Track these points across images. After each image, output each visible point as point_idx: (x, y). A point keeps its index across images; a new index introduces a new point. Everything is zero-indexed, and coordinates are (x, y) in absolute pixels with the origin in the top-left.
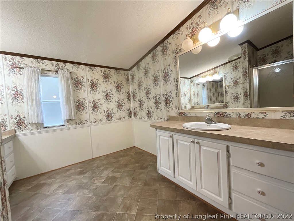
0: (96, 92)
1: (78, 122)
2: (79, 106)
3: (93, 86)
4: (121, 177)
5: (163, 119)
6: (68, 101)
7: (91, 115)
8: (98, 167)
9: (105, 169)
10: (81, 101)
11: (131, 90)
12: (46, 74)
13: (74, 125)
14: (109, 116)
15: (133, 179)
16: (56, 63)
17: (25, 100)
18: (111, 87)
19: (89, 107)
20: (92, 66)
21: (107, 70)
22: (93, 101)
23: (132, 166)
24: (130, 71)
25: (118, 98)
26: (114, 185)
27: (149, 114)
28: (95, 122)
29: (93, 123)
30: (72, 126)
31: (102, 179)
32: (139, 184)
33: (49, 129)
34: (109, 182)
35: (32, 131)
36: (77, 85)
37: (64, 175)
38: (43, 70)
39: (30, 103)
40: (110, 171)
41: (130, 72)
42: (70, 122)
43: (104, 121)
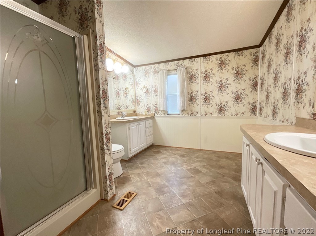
0: (208, 84)
1: (190, 113)
2: (192, 99)
3: (207, 77)
4: (204, 174)
5: (290, 122)
6: (182, 94)
7: (202, 107)
8: (197, 157)
9: (201, 161)
10: (194, 93)
11: (260, 75)
12: (171, 73)
13: (187, 115)
14: (221, 110)
15: (212, 181)
16: (177, 62)
17: (159, 94)
18: (228, 75)
19: (200, 99)
20: (207, 56)
21: (225, 56)
22: (205, 94)
23: (227, 171)
24: (262, 47)
25: (237, 88)
26: (193, 176)
27: (274, 112)
28: (205, 115)
29: (203, 116)
30: (185, 116)
31: (189, 167)
32: (213, 188)
33: (170, 116)
34: (192, 172)
35: (162, 116)
36: (191, 78)
37: (173, 152)
38: (169, 70)
39: (160, 96)
40: (202, 165)
41: (261, 49)
42: (184, 112)
43: (216, 114)
